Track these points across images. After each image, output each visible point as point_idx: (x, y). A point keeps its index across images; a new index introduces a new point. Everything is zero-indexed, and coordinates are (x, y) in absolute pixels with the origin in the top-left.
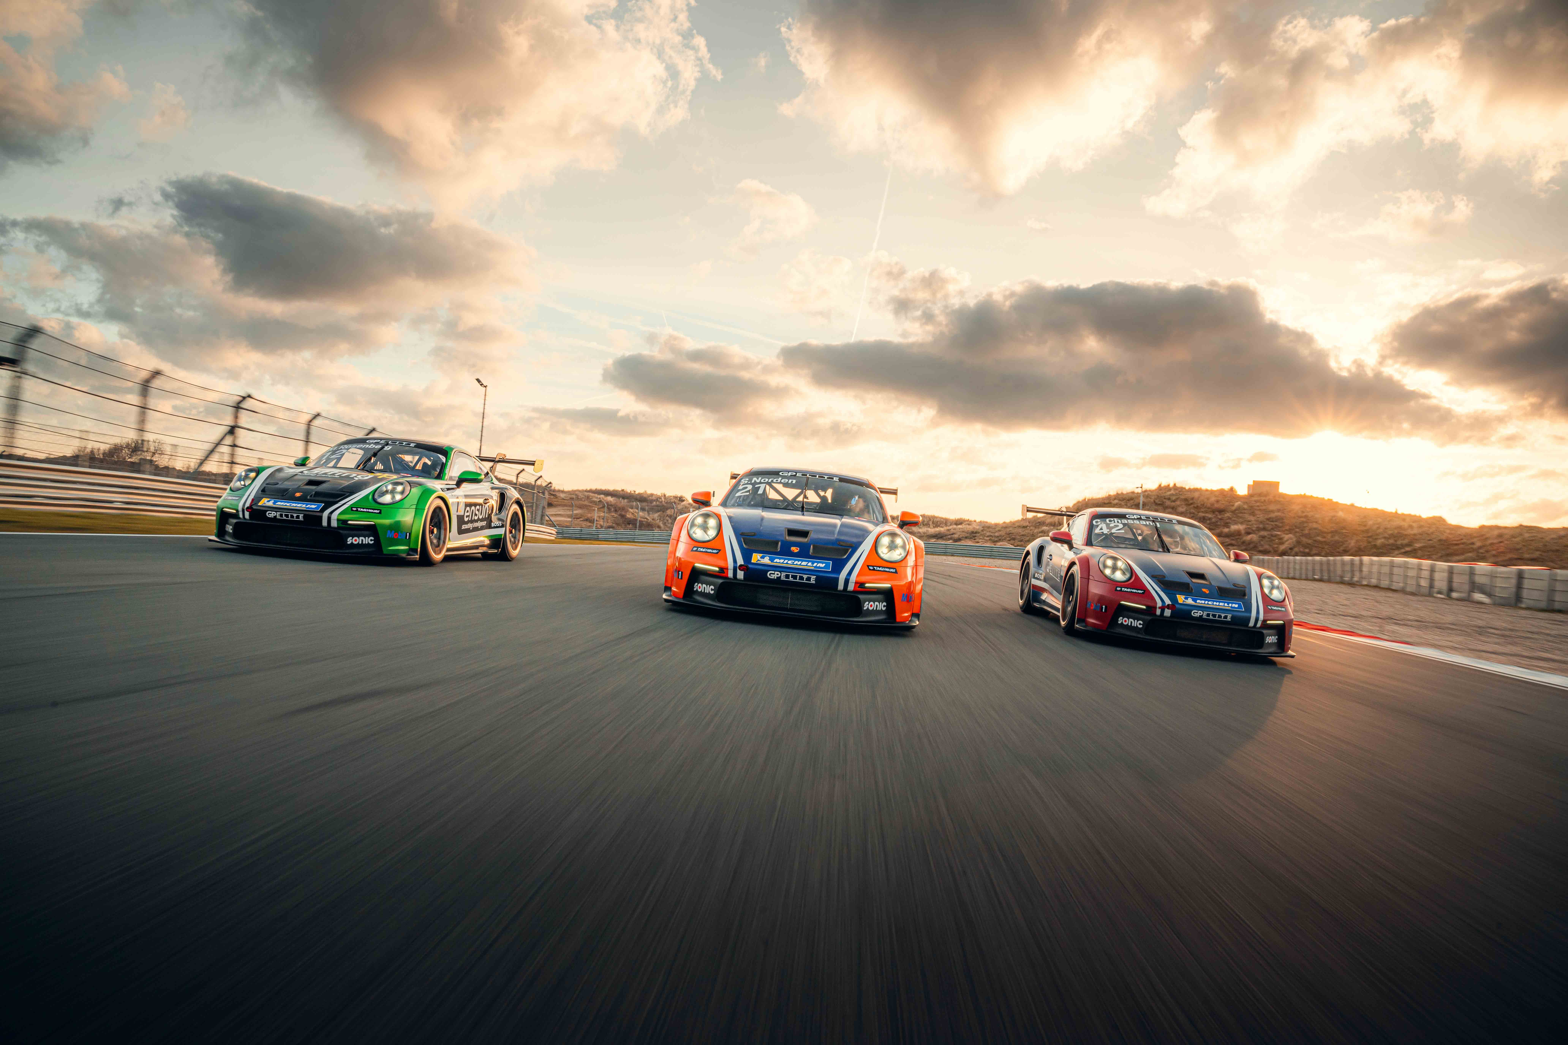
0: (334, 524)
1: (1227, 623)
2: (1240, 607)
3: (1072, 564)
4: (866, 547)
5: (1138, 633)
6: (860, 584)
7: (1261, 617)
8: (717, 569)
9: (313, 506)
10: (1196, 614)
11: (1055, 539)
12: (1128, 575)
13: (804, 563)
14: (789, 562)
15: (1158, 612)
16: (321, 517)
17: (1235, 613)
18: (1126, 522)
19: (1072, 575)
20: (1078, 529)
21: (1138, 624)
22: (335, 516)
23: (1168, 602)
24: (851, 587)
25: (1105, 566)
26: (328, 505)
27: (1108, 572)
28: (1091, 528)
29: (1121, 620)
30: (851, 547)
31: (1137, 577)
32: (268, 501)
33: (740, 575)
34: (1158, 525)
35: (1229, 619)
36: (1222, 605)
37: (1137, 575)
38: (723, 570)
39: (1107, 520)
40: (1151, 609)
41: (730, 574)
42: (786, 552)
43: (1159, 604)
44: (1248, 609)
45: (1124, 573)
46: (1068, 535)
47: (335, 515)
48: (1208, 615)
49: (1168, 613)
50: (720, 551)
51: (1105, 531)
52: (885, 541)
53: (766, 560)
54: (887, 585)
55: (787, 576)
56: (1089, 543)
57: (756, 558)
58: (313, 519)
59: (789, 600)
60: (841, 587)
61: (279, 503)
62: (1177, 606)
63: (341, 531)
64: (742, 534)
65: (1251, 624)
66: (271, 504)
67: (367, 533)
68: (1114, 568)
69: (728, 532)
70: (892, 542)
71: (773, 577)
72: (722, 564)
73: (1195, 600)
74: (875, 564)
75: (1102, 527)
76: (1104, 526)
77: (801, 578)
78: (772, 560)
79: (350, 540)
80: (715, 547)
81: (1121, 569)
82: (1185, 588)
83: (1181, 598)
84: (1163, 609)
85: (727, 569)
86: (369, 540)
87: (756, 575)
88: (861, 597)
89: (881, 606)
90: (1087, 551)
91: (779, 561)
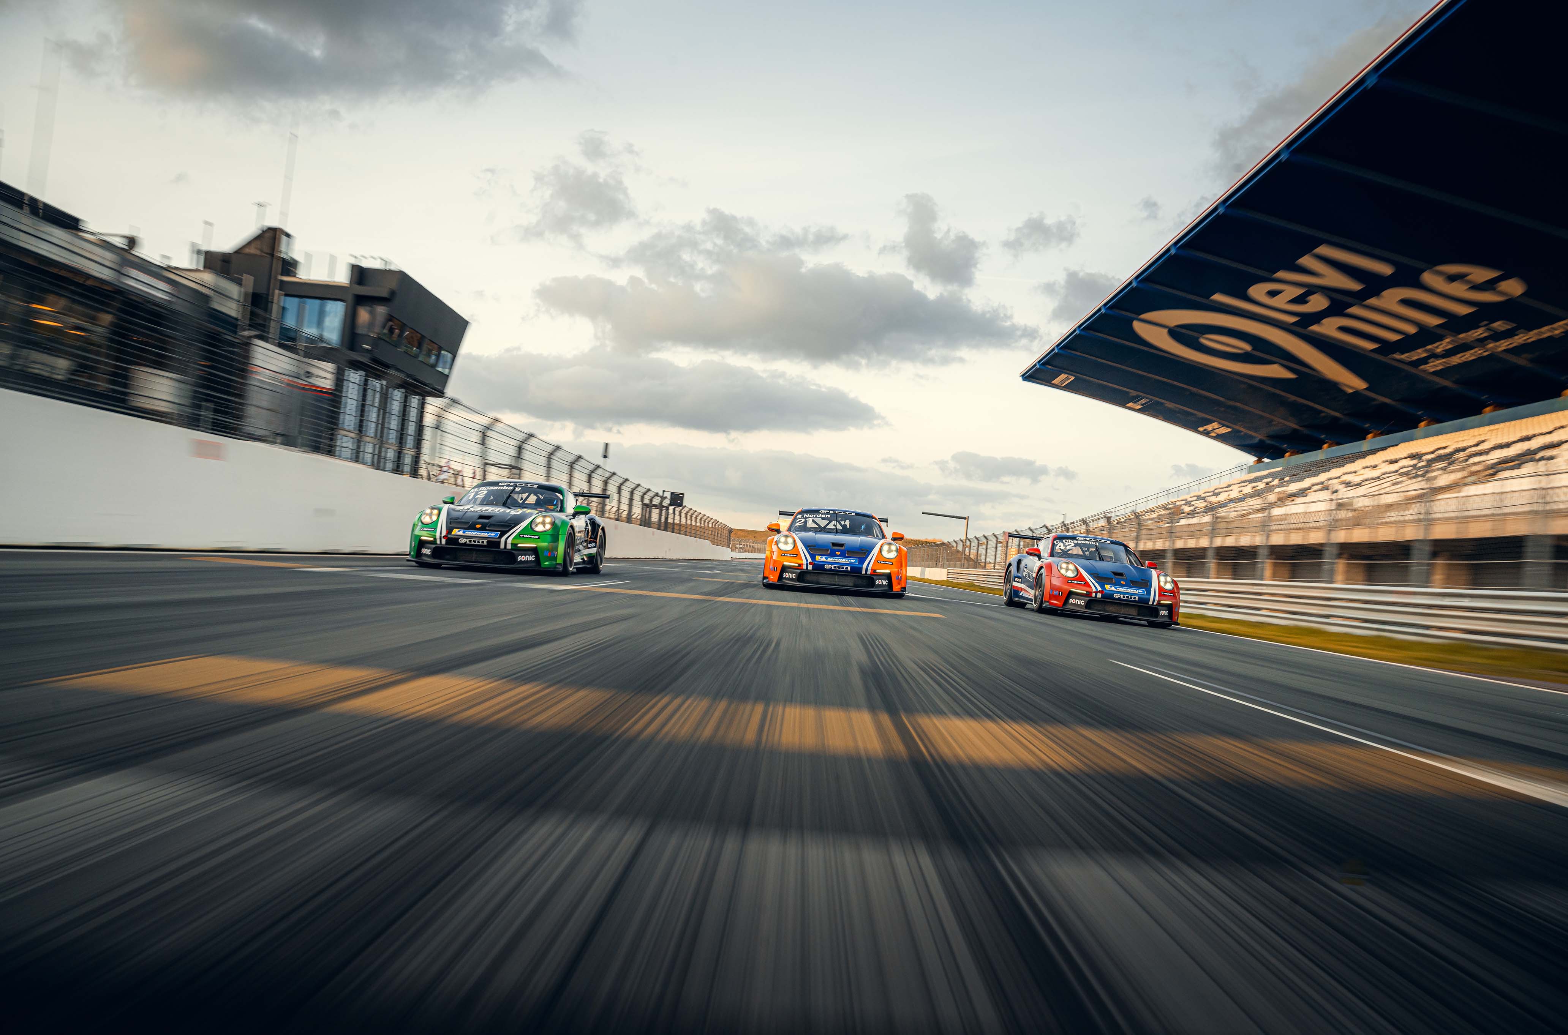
0: (509, 547)
1: (1136, 602)
2: (1143, 592)
3: (1041, 568)
4: (875, 551)
5: (1081, 608)
6: (874, 571)
7: (1157, 599)
8: (797, 565)
9: (493, 534)
10: (1117, 596)
11: (1029, 553)
12: (1076, 573)
13: (844, 560)
14: (836, 560)
15: (1094, 595)
16: (499, 542)
17: (1140, 596)
18: (1076, 542)
19: (1041, 574)
20: (1044, 547)
21: (1081, 602)
22: (510, 541)
23: (1099, 589)
24: (869, 572)
25: (1061, 568)
26: (503, 533)
27: (1063, 572)
28: (1053, 546)
29: (1071, 601)
30: (867, 551)
31: (1081, 574)
32: (459, 531)
33: (810, 567)
34: (1097, 544)
35: (1137, 599)
36: (1132, 591)
37: (1081, 573)
38: (800, 565)
39: (1064, 541)
40: (1089, 594)
41: (805, 567)
42: (832, 554)
43: (1094, 590)
44: (1149, 592)
45: (1073, 573)
46: (1038, 550)
47: (508, 540)
48: (1124, 597)
49: (1099, 595)
50: (797, 555)
51: (1063, 547)
52: (886, 548)
53: (824, 559)
54: (888, 571)
55: (835, 567)
56: (1052, 555)
57: (818, 558)
58: (494, 544)
59: (836, 580)
60: (864, 572)
61: (467, 532)
62: (1105, 591)
63: (514, 552)
64: (809, 546)
65: (1151, 603)
66: (461, 533)
67: (530, 552)
68: (1067, 569)
69: (800, 545)
70: (890, 548)
71: (827, 568)
72: (800, 562)
73: (1116, 588)
74: (880, 560)
75: (1060, 546)
76: (1061, 544)
77: (843, 568)
78: (826, 559)
79: (520, 558)
80: (795, 553)
81: (1071, 570)
82: (1109, 581)
83: (1107, 587)
84: (1096, 593)
85: (803, 564)
86: (531, 558)
87: (819, 568)
88: (874, 577)
89: (885, 582)
90: (1051, 560)
91: (830, 559)
